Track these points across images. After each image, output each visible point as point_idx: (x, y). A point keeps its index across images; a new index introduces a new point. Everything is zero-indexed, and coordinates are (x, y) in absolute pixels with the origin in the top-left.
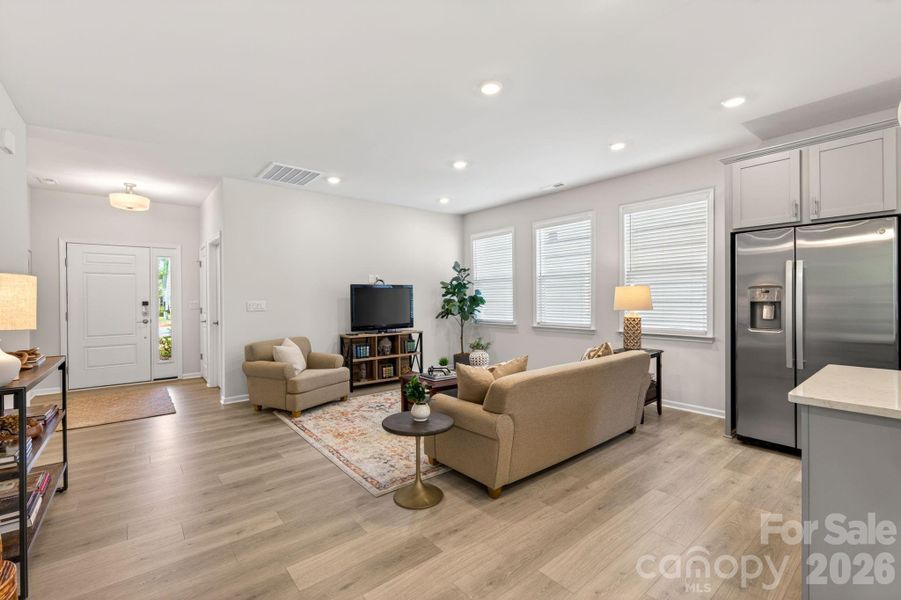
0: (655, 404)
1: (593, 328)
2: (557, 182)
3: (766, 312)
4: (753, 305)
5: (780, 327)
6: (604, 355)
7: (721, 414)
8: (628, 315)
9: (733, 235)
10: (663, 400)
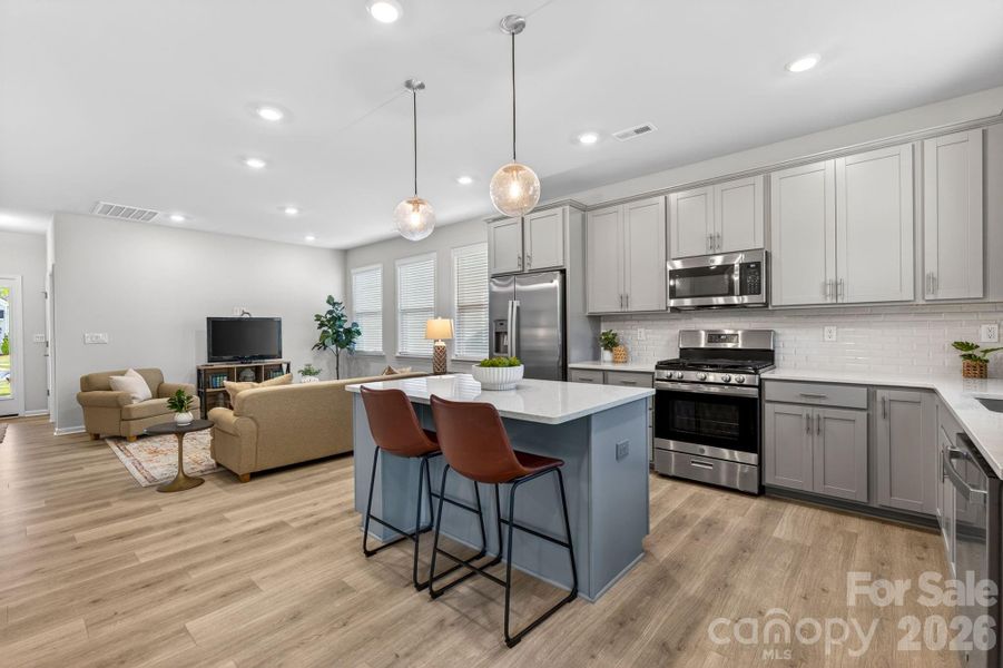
3: (505, 340)
4: (497, 334)
8: (436, 344)
9: (491, 278)
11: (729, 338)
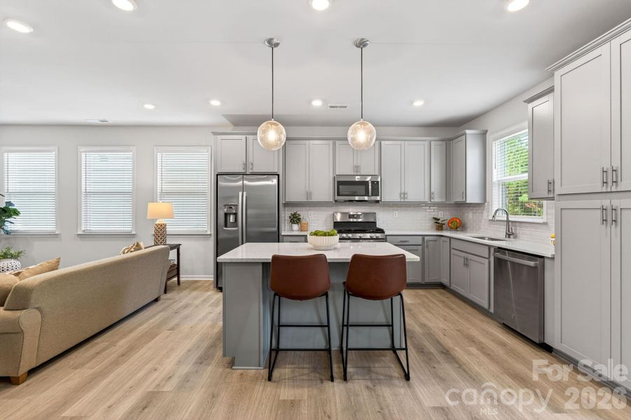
0: (176, 279)
1: (133, 233)
2: (102, 118)
3: (232, 219)
4: (226, 215)
5: (237, 226)
6: (135, 250)
7: (211, 278)
8: (157, 223)
9: (217, 175)
10: (181, 276)
11: (358, 216)
